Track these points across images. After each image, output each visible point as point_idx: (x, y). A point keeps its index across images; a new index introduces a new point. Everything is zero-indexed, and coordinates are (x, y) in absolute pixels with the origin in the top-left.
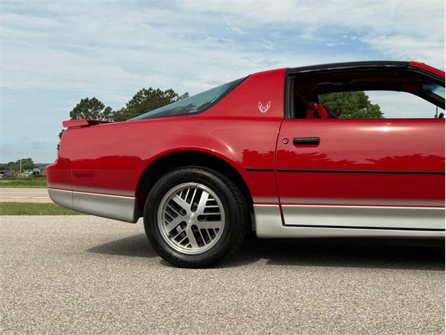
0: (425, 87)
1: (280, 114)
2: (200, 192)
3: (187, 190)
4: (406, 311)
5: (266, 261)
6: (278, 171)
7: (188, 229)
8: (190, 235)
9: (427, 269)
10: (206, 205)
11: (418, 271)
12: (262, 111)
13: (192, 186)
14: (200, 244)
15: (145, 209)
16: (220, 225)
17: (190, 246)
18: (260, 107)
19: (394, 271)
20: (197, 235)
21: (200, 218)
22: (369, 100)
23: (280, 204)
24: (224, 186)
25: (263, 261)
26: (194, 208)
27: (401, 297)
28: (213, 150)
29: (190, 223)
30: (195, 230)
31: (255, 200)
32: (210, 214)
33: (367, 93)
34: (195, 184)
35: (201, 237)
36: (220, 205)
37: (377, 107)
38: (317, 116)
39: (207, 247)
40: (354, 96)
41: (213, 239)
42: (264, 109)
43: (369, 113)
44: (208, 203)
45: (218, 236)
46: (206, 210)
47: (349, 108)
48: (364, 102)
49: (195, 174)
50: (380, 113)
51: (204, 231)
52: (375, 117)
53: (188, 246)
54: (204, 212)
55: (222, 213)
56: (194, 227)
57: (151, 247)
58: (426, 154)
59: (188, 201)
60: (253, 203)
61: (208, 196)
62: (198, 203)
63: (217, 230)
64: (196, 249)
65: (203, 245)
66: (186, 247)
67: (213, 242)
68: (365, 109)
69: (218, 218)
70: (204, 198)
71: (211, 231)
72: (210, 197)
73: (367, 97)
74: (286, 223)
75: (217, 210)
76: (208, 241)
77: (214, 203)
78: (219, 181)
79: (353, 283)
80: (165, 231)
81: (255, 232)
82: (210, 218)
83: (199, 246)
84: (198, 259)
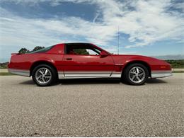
0: (93, 48)
1: (64, 53)
2: (45, 70)
10: (47, 73)
15: (32, 74)
16: (50, 77)
21: (46, 76)
23: (64, 72)
26: (44, 74)
28: (49, 61)
32: (48, 75)
34: (44, 68)
35: (46, 80)
38: (72, 54)
39: (47, 82)
40: (84, 50)
45: (50, 79)
48: (86, 51)
51: (46, 78)
52: (88, 54)
55: (51, 74)
56: (44, 78)
57: (34, 82)
58: (96, 62)
59: (43, 72)
60: (58, 72)
61: (47, 71)
62: (45, 72)
64: (45, 82)
66: (42, 82)
67: (49, 81)
71: (48, 78)
77: (49, 72)
78: (50, 68)
80: (37, 79)
81: (58, 78)
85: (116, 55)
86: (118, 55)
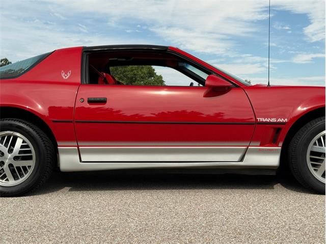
0: (181, 64)
1: (79, 80)
2: (15, 138)
3: (5, 137)
4: (161, 219)
5: (68, 188)
6: (76, 122)
7: (6, 167)
8: (8, 172)
9: (180, 189)
10: (21, 148)
11: (174, 191)
12: (64, 77)
13: (9, 134)
14: (16, 178)
16: (32, 163)
17: (7, 180)
18: (63, 74)
19: (158, 191)
20: (13, 172)
21: (16, 158)
22: (155, 72)
23: (78, 147)
24: (34, 133)
25: (67, 189)
26: (10, 151)
27: (160, 209)
28: (27, 107)
29: (7, 162)
30: (11, 168)
31: (59, 144)
32: (24, 155)
33: (154, 67)
34: (12, 132)
35: (16, 172)
36: (32, 148)
37: (161, 77)
38: (106, 83)
39: (21, 180)
40: (145, 69)
41: (26, 174)
42: (65, 76)
43: (155, 81)
44: (22, 147)
45: (30, 171)
46: (20, 152)
47: (142, 77)
48: (152, 74)
49: (11, 125)
50: (163, 81)
51: (18, 168)
52: (159, 84)
53: (6, 180)
54: (19, 153)
55: (33, 154)
56: (11, 165)
58: (189, 110)
59: (6, 145)
60: (58, 146)
61: (22, 141)
62: (14, 146)
63: (29, 167)
64: (12, 182)
65: (18, 179)
66: (4, 181)
67: (26, 176)
68: (153, 78)
69: (30, 158)
70: (19, 143)
71: (25, 168)
72: (24, 142)
73: (154, 70)
74: (83, 160)
75: (30, 152)
76: (22, 175)
77: (27, 146)
78: (31, 130)
79: (129, 201)
81: (59, 168)
82: (24, 158)
83: (15, 179)
84: (14, 190)
85: (258, 88)
86: (269, 88)
